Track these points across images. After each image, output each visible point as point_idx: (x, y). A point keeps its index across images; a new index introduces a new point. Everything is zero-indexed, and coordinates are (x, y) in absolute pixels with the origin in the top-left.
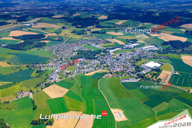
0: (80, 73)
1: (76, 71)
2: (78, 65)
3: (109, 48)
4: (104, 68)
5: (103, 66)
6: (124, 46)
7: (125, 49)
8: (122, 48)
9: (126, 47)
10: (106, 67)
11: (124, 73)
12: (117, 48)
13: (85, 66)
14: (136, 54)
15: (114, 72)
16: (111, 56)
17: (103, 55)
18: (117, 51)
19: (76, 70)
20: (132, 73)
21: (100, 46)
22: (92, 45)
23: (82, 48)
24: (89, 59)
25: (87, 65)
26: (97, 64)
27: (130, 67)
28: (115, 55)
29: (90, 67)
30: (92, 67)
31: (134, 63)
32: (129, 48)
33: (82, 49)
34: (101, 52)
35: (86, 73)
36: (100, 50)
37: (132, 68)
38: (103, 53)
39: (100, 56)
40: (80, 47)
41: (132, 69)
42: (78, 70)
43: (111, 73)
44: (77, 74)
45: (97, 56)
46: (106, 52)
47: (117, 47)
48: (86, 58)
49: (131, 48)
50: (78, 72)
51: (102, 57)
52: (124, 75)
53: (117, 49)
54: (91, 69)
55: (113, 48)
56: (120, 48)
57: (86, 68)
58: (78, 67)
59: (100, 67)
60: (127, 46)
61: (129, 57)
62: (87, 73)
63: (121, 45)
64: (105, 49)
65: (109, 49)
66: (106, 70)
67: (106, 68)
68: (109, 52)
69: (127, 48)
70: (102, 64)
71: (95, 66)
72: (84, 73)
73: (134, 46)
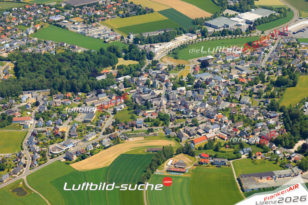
0: (50, 161)
1: (27, 153)
2: (31, 123)
3: (146, 35)
4: (152, 130)
5: (142, 119)
6: (210, 26)
7: (213, 35)
8: (204, 34)
9: (215, 27)
10: (156, 125)
11: (242, 146)
12: (179, 34)
13: (65, 128)
14: (267, 56)
15: (197, 145)
16: (167, 74)
17: (130, 71)
18: (183, 46)
19: (25, 147)
20: (278, 142)
21: (109, 31)
22: (69, 26)
23: (29, 45)
24: (74, 90)
25: (69, 120)
26: (115, 112)
27: (262, 118)
28: (181, 67)
29: (88, 128)
30: (97, 130)
31: (272, 96)
32: (230, 33)
33: (30, 50)
34: (119, 56)
35: (75, 158)
36: (110, 49)
37: (272, 122)
38: (126, 58)
39: (119, 75)
40: (22, 38)
41: (270, 127)
42: (37, 148)
43: (188, 151)
44: (37, 168)
45: (103, 77)
46: (140, 57)
47: (181, 31)
48: (60, 90)
49: (237, 32)
50: (39, 157)
51: (128, 77)
52: (244, 156)
53: (182, 39)
54: (92, 137)
55: (166, 34)
56: (193, 32)
57: (70, 136)
58: (33, 134)
59: (132, 126)
60: (220, 23)
61: (244, 74)
62: (83, 158)
63: (196, 22)
64: (131, 40)
65: (151, 41)
66: (161, 138)
67: (159, 130)
68: (150, 56)
69: (223, 33)
70: (136, 113)
71: (108, 123)
72: (68, 158)
73: (247, 22)
